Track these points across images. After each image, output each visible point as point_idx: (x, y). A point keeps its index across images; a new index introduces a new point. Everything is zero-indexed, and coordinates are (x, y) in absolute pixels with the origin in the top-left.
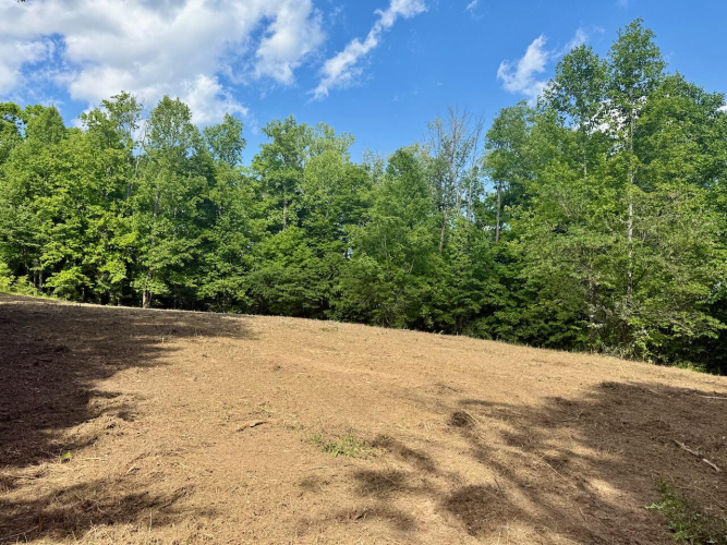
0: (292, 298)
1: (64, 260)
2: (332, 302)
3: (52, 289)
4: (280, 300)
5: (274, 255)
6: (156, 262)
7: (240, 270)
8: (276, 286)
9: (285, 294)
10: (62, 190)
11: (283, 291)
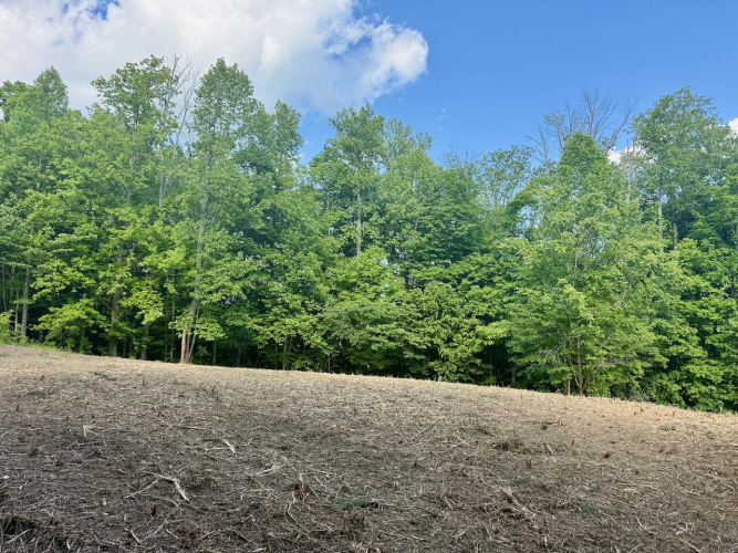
0: (392, 344)
1: (68, 289)
2: (444, 351)
3: (46, 332)
4: (374, 347)
5: (354, 284)
6: (210, 293)
7: (312, 305)
8: (368, 327)
9: (380, 338)
10: (72, 182)
11: (377, 335)
